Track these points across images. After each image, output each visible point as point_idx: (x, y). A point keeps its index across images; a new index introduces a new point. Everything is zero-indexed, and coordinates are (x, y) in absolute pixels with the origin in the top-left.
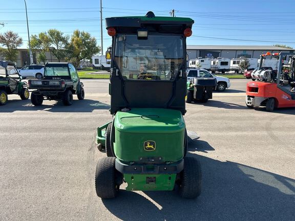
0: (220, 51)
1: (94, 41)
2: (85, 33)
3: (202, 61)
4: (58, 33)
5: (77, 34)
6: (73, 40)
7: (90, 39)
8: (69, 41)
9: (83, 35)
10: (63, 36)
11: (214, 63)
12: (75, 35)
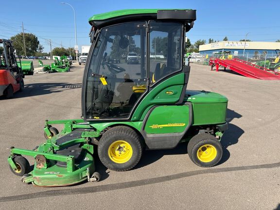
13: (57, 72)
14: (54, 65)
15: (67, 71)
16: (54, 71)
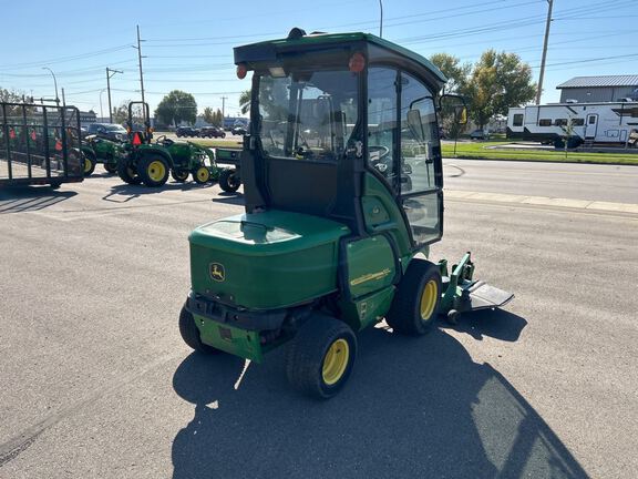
1: (525, 73)
2: (508, 54)
4: (449, 61)
5: (489, 60)
6: (476, 74)
7: (516, 69)
8: (469, 77)
9: (502, 61)
10: (458, 66)
12: (484, 63)
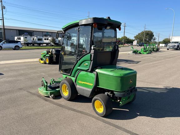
0: (32, 32)
3: (26, 38)
11: (33, 39)
13: (141, 54)
14: (143, 50)
15: (148, 54)
16: (140, 53)
